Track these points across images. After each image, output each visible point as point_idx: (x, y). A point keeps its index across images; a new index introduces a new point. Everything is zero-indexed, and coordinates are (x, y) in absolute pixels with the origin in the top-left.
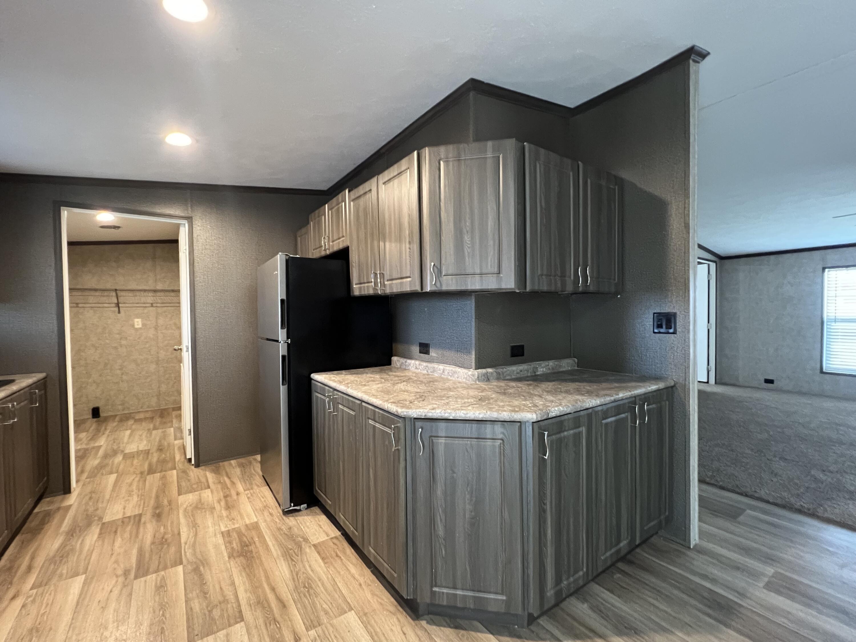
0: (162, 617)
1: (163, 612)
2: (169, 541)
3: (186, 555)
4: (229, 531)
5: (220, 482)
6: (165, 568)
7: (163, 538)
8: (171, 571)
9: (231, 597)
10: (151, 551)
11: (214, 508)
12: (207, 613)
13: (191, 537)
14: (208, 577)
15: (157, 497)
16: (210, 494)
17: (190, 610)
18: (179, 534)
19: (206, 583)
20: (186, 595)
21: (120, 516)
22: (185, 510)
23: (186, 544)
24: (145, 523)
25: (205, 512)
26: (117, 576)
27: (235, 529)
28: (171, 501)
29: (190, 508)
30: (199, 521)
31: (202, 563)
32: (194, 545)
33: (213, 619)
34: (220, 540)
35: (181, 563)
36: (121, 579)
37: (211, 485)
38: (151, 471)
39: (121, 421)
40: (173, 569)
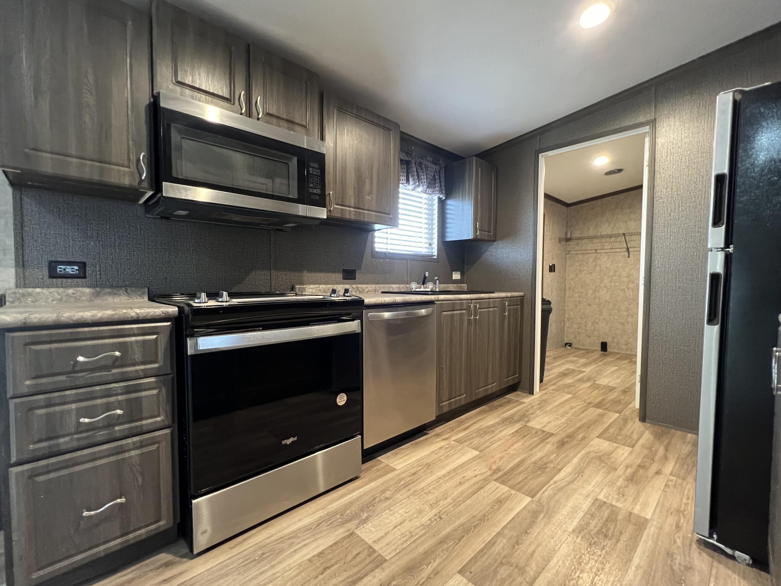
0: (473, 527)
1: (478, 524)
2: (547, 470)
3: (544, 492)
4: (605, 503)
5: (650, 448)
6: (519, 490)
7: (546, 464)
8: (520, 495)
9: (531, 571)
10: (528, 468)
11: (616, 469)
12: (498, 562)
13: (565, 480)
14: (535, 530)
15: (579, 428)
16: (626, 454)
17: (492, 543)
18: (560, 470)
19: (529, 533)
20: (505, 527)
21: (538, 427)
22: (589, 453)
23: (555, 483)
24: (548, 443)
25: (604, 467)
26: (490, 469)
27: (613, 506)
28: (585, 438)
29: (593, 455)
30: (587, 472)
31: (547, 512)
32: (560, 490)
33: (496, 572)
34: (586, 505)
35: (532, 497)
36: (489, 473)
37: (637, 446)
38: (598, 405)
39: (618, 359)
40: (523, 495)
